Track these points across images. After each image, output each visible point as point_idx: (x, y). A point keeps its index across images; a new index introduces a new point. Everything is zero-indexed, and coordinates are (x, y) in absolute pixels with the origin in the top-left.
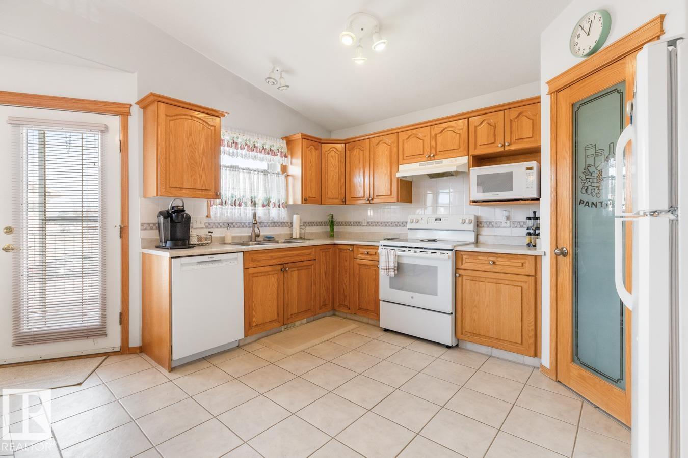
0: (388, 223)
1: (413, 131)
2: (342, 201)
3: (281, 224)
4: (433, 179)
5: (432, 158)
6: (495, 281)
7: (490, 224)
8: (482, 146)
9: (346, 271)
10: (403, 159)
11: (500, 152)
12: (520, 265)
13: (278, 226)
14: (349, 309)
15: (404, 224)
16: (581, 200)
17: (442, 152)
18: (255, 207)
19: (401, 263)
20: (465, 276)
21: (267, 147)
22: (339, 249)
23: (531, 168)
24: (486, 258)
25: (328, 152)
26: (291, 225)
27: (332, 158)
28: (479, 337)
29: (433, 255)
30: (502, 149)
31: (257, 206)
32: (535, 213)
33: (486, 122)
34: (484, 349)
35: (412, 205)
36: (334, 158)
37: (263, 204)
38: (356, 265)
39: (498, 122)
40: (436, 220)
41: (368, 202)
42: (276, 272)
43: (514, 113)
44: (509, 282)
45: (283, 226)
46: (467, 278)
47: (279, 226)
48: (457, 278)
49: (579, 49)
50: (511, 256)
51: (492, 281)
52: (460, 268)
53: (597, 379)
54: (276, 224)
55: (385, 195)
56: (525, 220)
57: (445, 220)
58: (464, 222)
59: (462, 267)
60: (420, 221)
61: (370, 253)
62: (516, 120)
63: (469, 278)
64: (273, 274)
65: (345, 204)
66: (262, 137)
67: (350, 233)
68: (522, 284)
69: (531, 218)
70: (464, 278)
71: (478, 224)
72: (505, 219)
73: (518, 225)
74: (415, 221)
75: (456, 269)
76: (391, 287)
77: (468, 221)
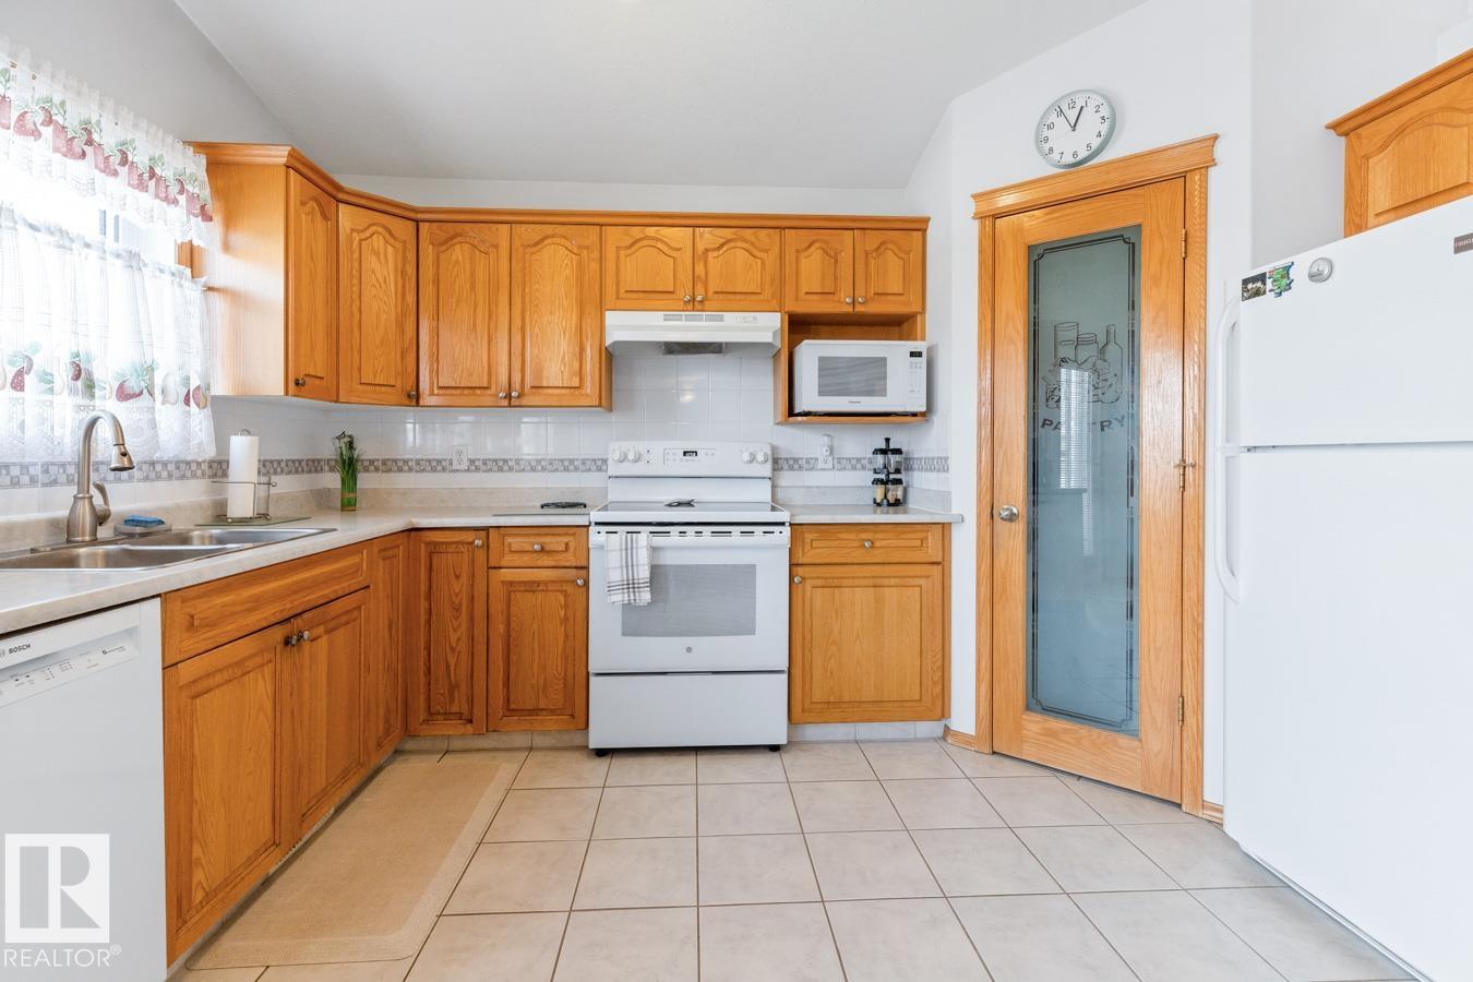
0: (571, 461)
1: (648, 229)
2: (409, 396)
3: (182, 469)
4: (672, 356)
5: (698, 306)
6: (871, 582)
7: (795, 464)
8: (811, 297)
9: (458, 610)
10: (618, 298)
11: (847, 315)
12: (918, 543)
13: (165, 474)
14: (471, 721)
15: (600, 464)
16: (1045, 420)
17: (721, 296)
18: (92, 396)
19: (665, 566)
20: (810, 578)
21: (140, 158)
22: (427, 544)
23: (919, 354)
24: (852, 536)
25: (363, 235)
26: (218, 469)
27: (374, 259)
28: (841, 709)
29: (747, 539)
30: (849, 309)
31: (97, 392)
32: (888, 440)
33: (816, 245)
34: (840, 731)
35: (613, 417)
36: (382, 257)
37: (121, 387)
38: (496, 589)
39: (842, 251)
40: (685, 453)
41: (506, 403)
42: (267, 656)
43: (873, 240)
44: (897, 580)
45: (183, 477)
46: (815, 582)
47: (170, 476)
48: (794, 586)
49: (1051, 150)
50: (899, 529)
51: (865, 582)
52: (800, 562)
53: (1083, 730)
54: (159, 467)
55: (563, 387)
56: (871, 455)
57: (707, 454)
58: (753, 459)
59: (805, 560)
60: (646, 457)
61: (547, 548)
62: (874, 255)
63: (819, 582)
64: (262, 666)
65: (418, 404)
66: (116, 114)
67: (405, 493)
68: (921, 581)
69: (884, 452)
70: (809, 584)
71: (777, 463)
72: (825, 451)
73: (855, 464)
74: (631, 456)
75: (792, 565)
76: (628, 631)
77: (760, 458)
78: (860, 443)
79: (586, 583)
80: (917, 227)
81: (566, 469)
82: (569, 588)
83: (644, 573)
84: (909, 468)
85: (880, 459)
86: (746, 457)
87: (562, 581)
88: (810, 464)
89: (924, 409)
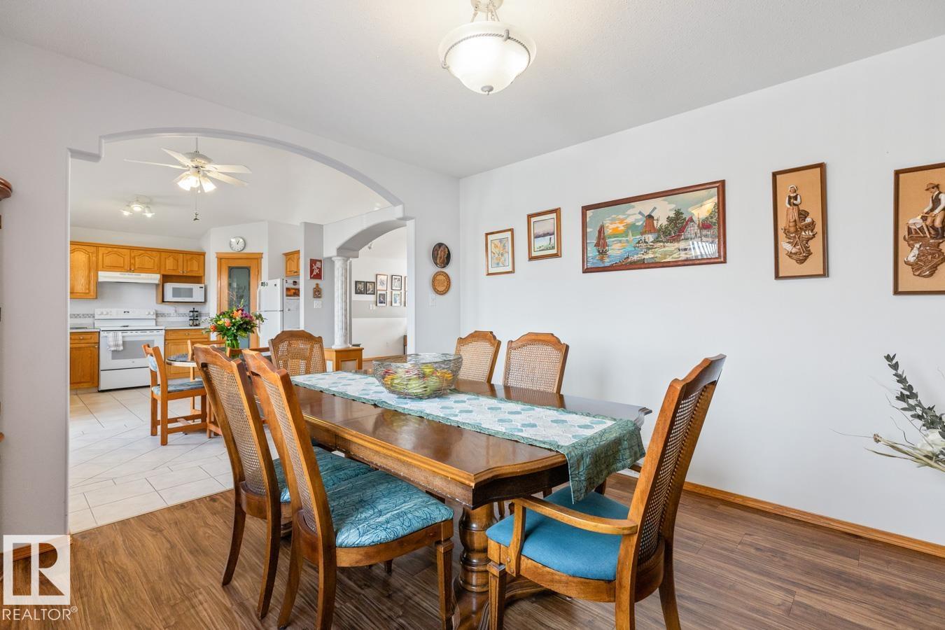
1: (114, 249)
5: (131, 271)
7: (163, 315)
8: (170, 270)
10: (103, 268)
12: (201, 334)
15: (92, 316)
17: (140, 269)
20: (171, 343)
23: (202, 288)
24: (183, 332)
29: (152, 333)
30: (182, 274)
32: (194, 309)
33: (171, 257)
39: (179, 258)
40: (125, 313)
43: (189, 257)
49: (232, 247)
50: (197, 330)
52: (167, 339)
55: (82, 293)
56: (189, 313)
58: (149, 314)
59: (169, 339)
60: (110, 314)
62: (190, 261)
63: (174, 344)
69: (193, 312)
70: (170, 345)
71: (157, 315)
72: (174, 311)
73: (184, 315)
74: (105, 313)
75: (165, 340)
76: (113, 358)
77: (152, 313)
78: (185, 310)
79: (99, 347)
80: (203, 254)
81: (76, 317)
82: (92, 349)
83: (121, 342)
84: (200, 316)
85: (191, 314)
86: (147, 313)
87: (89, 347)
88: (169, 315)
89: (203, 301)
